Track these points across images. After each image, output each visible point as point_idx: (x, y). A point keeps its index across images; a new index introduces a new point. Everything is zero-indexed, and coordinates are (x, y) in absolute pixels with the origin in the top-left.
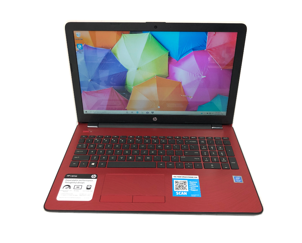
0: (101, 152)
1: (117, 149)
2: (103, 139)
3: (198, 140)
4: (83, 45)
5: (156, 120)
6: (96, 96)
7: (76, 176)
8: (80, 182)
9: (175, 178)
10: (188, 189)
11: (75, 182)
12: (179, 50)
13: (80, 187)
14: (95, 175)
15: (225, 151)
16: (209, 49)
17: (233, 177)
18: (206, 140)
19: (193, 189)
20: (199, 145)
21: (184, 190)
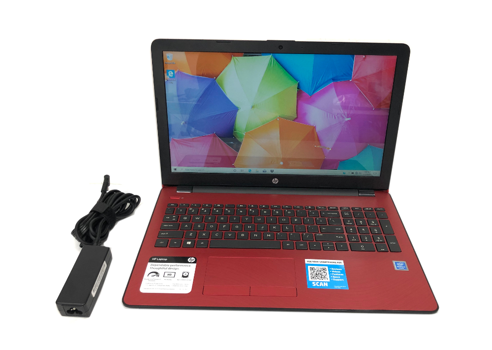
0: (199, 226)
1: (223, 222)
2: (200, 208)
3: (340, 211)
4: (176, 72)
5: (276, 183)
6: (191, 147)
7: (166, 260)
8: (172, 267)
9: (309, 263)
10: (329, 279)
11: (165, 267)
12: (313, 80)
13: (173, 274)
14: (192, 258)
15: (380, 226)
16: (356, 80)
17: (394, 262)
18: (351, 211)
19: (336, 278)
20: (341, 218)
21: (324, 280)
